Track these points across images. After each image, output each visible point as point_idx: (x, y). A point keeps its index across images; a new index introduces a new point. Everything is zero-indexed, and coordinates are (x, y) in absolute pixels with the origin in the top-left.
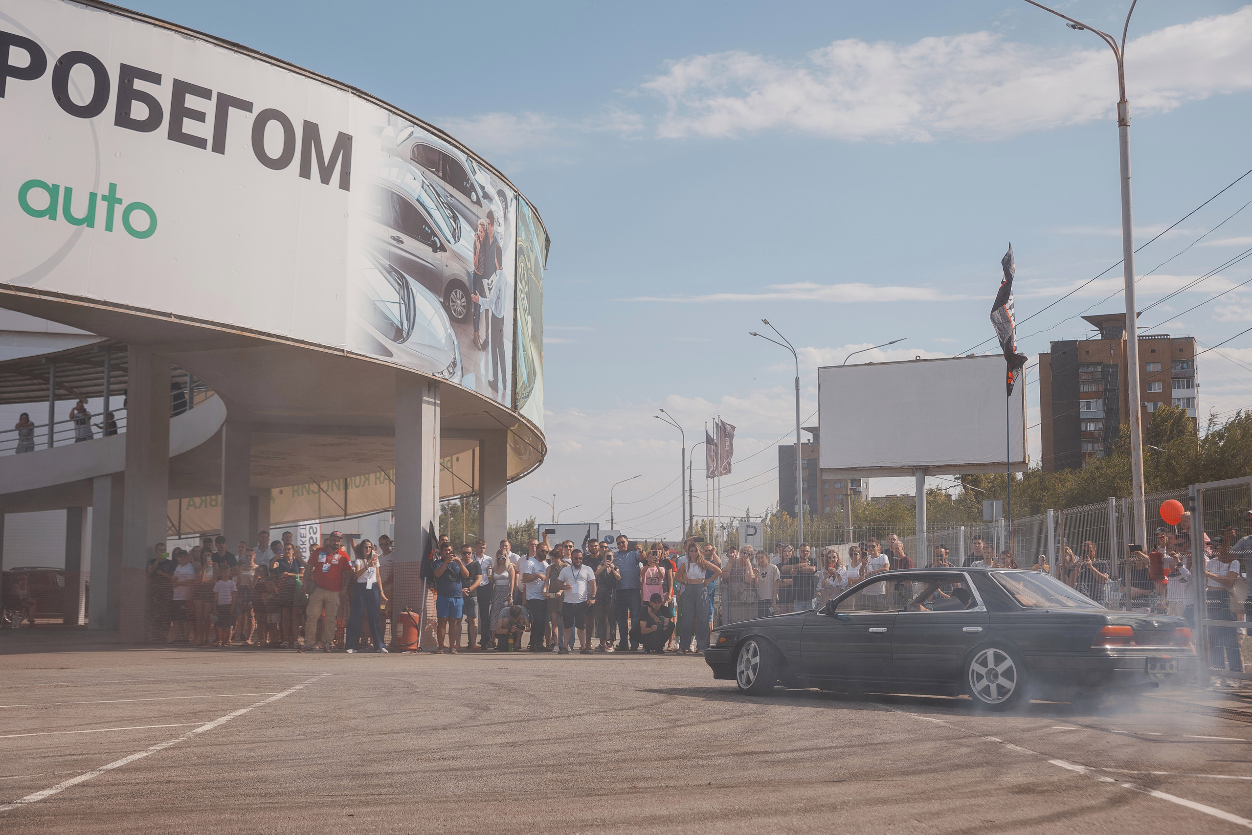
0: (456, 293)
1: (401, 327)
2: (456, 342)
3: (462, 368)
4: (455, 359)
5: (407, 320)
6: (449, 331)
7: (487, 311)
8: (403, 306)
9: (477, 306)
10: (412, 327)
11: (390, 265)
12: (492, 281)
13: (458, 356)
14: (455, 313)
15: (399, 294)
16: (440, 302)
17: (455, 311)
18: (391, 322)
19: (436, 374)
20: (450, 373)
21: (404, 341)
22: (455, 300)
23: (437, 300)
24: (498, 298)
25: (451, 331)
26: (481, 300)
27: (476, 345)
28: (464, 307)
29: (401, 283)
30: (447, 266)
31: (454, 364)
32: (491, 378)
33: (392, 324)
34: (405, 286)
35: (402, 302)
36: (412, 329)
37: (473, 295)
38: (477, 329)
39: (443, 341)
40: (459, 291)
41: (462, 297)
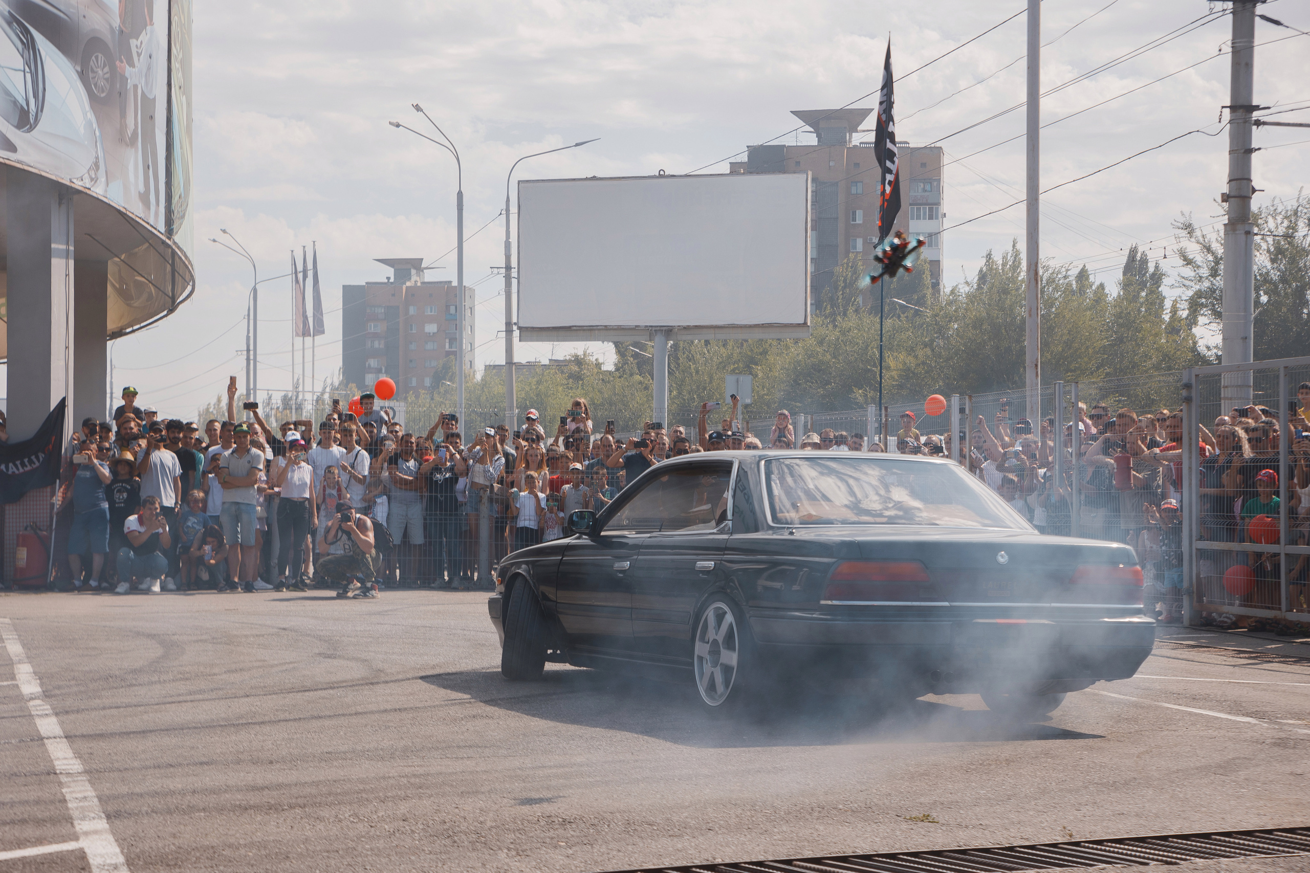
0: (97, 58)
1: (26, 108)
2: (97, 133)
3: (106, 172)
4: (97, 158)
5: (34, 97)
6: (89, 114)
7: (136, 87)
8: (28, 76)
9: (124, 80)
10: (40, 108)
11: (9, 12)
12: (141, 43)
13: (100, 154)
14: (96, 88)
15: (22, 56)
16: (77, 71)
17: (96, 85)
18: (13, 99)
19: (74, 181)
20: (92, 179)
21: (31, 129)
22: (95, 69)
23: (72, 68)
24: (149, 68)
25: (91, 116)
26: (128, 71)
27: (123, 139)
28: (107, 80)
29: (25, 41)
30: (84, 17)
31: (96, 165)
32: (142, 188)
33: (15, 102)
34: (29, 45)
35: (27, 69)
36: (42, 111)
37: (118, 63)
38: (123, 115)
39: (82, 131)
40: (100, 55)
41: (105, 66)
